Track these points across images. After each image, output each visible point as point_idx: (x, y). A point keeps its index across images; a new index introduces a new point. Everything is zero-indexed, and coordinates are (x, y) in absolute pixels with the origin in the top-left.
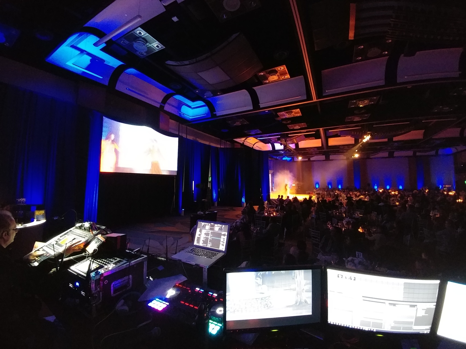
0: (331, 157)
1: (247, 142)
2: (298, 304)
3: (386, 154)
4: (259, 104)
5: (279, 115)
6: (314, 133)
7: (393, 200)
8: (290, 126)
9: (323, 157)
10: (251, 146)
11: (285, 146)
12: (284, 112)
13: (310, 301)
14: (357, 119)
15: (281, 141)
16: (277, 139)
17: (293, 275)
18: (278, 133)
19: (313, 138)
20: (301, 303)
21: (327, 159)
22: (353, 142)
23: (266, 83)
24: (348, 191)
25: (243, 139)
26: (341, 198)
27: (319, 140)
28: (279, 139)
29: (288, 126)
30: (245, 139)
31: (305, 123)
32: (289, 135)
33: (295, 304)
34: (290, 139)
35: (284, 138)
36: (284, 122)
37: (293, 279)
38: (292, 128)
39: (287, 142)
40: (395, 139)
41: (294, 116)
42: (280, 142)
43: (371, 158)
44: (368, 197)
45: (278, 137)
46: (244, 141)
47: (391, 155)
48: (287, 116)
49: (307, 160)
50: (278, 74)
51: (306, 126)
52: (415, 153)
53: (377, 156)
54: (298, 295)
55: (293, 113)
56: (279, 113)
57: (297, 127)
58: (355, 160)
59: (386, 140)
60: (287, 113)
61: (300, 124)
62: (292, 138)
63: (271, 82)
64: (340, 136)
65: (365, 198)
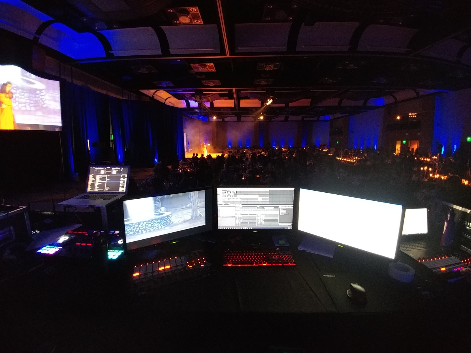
0: (243, 118)
1: (158, 96)
2: (194, 218)
3: (283, 118)
4: (169, 50)
5: (192, 67)
6: (228, 92)
7: (284, 155)
8: (205, 81)
9: (235, 118)
10: (163, 101)
11: (199, 104)
12: (197, 64)
13: (204, 215)
14: (263, 83)
15: (196, 98)
16: (191, 96)
17: (189, 196)
18: (192, 89)
19: (226, 98)
20: (196, 217)
21: (239, 120)
22: (259, 105)
23: (176, 24)
24: (254, 149)
25: (153, 91)
26: (248, 154)
27: (232, 101)
28: (193, 95)
29: (202, 81)
30: (155, 92)
31: (219, 81)
32: (204, 92)
33: (192, 218)
34: (205, 96)
35: (198, 95)
36: (199, 77)
37: (190, 199)
38: (206, 84)
39: (202, 100)
40: (291, 105)
41: (208, 70)
42: (194, 99)
43: (272, 121)
44: (267, 153)
45: (192, 93)
46: (154, 94)
47: (286, 120)
48: (201, 69)
49: (222, 120)
50: (190, 16)
51: (220, 84)
52: (303, 118)
53: (276, 119)
54: (194, 212)
55: (207, 67)
56: (192, 64)
57: (212, 84)
58: (261, 121)
59: (283, 105)
60: (201, 66)
61: (214, 81)
62: (207, 96)
63: (182, 24)
64: (249, 99)
65: (265, 154)
